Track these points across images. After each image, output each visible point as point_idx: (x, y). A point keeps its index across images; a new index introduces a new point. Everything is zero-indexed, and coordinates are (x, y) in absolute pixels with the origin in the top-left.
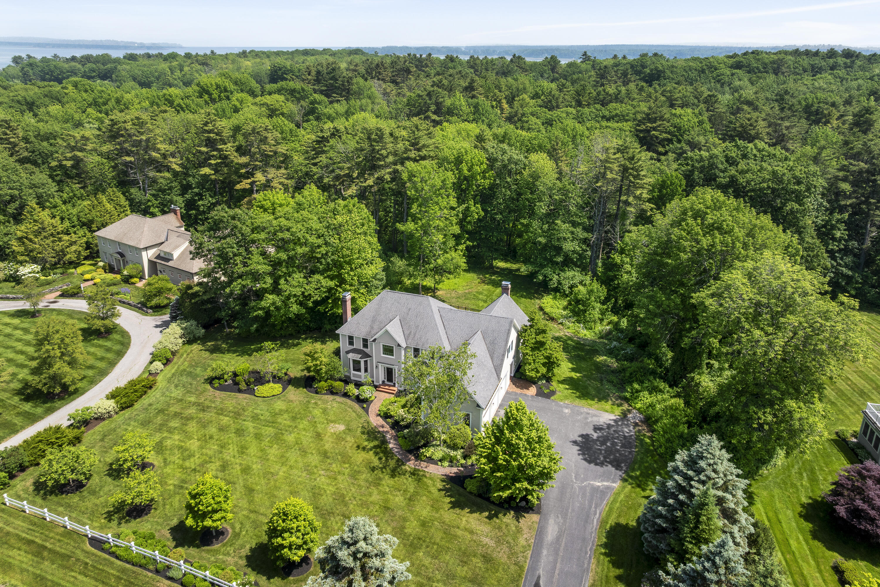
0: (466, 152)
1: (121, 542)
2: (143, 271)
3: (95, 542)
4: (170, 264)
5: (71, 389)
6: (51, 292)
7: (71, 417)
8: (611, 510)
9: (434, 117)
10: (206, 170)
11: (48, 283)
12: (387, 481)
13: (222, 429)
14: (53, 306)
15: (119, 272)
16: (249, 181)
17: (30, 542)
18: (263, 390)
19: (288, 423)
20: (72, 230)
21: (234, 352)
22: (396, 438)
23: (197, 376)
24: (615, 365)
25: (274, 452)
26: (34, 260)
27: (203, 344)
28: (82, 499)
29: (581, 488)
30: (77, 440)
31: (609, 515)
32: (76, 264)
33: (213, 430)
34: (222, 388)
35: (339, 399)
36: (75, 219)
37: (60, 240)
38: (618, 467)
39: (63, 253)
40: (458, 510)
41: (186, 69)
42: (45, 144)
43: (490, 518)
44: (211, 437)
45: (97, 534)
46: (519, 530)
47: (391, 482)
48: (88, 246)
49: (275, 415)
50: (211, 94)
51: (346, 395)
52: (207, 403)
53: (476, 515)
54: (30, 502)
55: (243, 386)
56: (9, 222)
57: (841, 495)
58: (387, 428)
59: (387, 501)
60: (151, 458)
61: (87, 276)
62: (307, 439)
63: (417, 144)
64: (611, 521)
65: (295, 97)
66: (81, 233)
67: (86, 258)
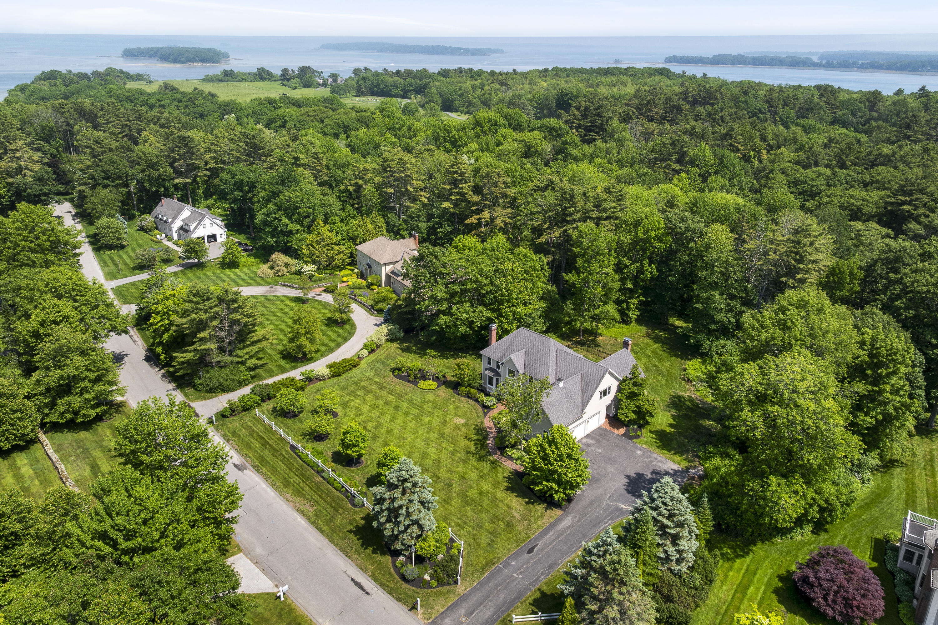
0: (646, 217)
1: (305, 451)
2: (381, 281)
3: (293, 448)
4: (399, 279)
5: (308, 356)
6: (319, 286)
7: (302, 374)
10: (447, 204)
11: (320, 280)
12: (473, 462)
13: (387, 403)
14: (318, 298)
15: (365, 279)
16: (478, 217)
17: (262, 438)
18: (423, 384)
19: (430, 410)
20: (342, 242)
21: (418, 354)
22: (495, 438)
23: (387, 365)
25: (411, 425)
26: (314, 262)
27: (400, 344)
28: (294, 423)
29: (607, 505)
30: (302, 389)
32: (341, 268)
33: (381, 402)
34: (399, 377)
35: (471, 402)
36: (345, 234)
37: (332, 249)
39: (332, 259)
40: (509, 492)
41: (486, 88)
42: (339, 172)
43: (527, 503)
44: (378, 407)
45: (295, 444)
46: (542, 516)
47: (475, 463)
48: (352, 255)
49: (424, 402)
50: (483, 127)
51: (477, 401)
52: (385, 384)
53: (519, 499)
54: (267, 417)
55: (412, 378)
56: (304, 231)
58: (493, 430)
59: (466, 473)
60: (339, 410)
61: (345, 279)
62: (436, 422)
63: (600, 206)
65: (552, 135)
66: (348, 245)
67: (348, 264)
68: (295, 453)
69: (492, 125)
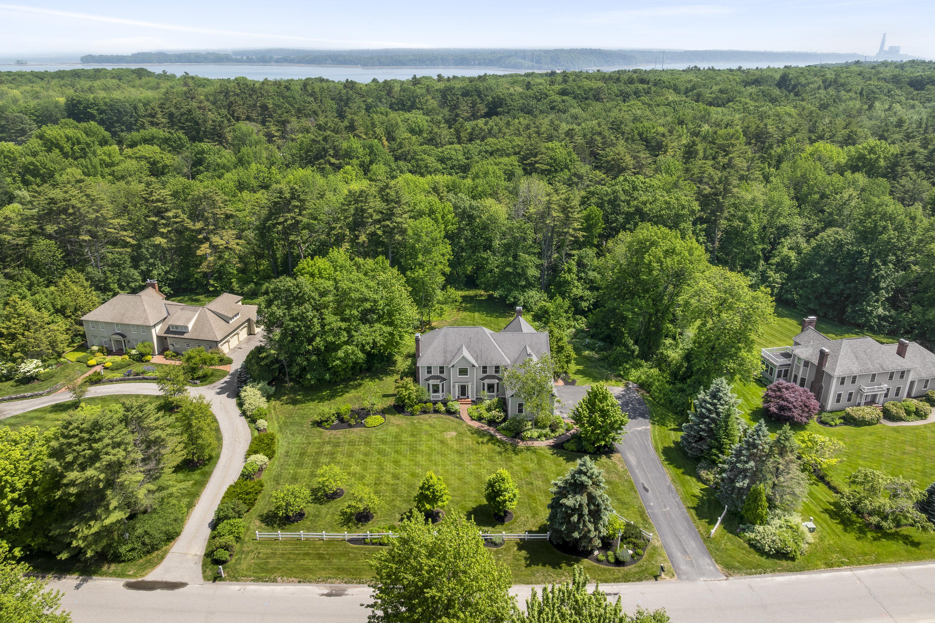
2: (152, 348)
3: (354, 541)
4: (186, 336)
8: (655, 440)
9: (333, 160)
10: (158, 240)
11: (53, 376)
12: (515, 458)
13: (366, 455)
16: (206, 245)
17: (306, 554)
18: (370, 422)
19: (411, 439)
22: (498, 431)
23: (300, 423)
24: (597, 356)
25: (421, 459)
26: (32, 355)
27: (278, 399)
28: (312, 522)
31: (656, 444)
33: (359, 457)
34: (334, 428)
35: (432, 416)
38: (644, 417)
40: (572, 462)
45: (355, 535)
46: (615, 464)
47: (518, 457)
51: (437, 412)
52: (333, 440)
55: (351, 422)
57: (770, 401)
58: (486, 427)
61: (92, 362)
62: (435, 446)
64: (660, 447)
68: (366, 544)
69: (73, 144)
